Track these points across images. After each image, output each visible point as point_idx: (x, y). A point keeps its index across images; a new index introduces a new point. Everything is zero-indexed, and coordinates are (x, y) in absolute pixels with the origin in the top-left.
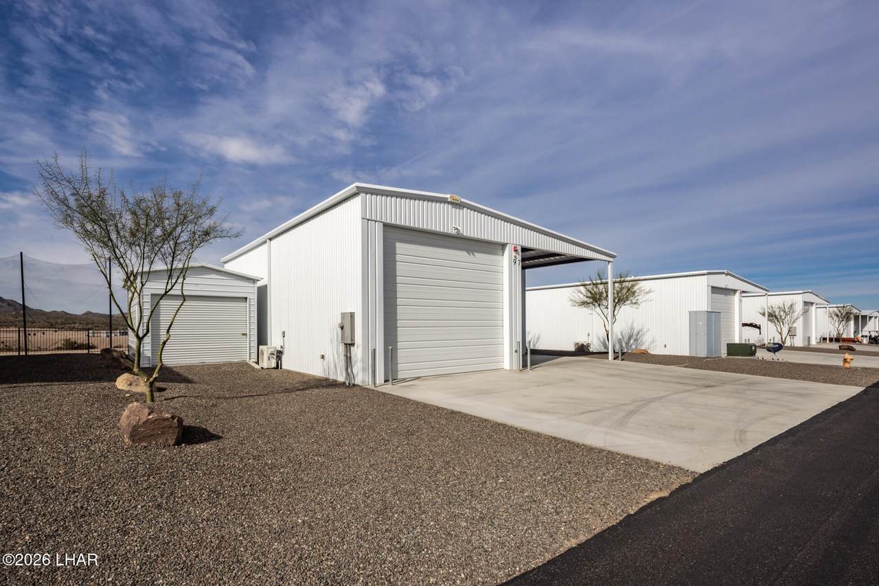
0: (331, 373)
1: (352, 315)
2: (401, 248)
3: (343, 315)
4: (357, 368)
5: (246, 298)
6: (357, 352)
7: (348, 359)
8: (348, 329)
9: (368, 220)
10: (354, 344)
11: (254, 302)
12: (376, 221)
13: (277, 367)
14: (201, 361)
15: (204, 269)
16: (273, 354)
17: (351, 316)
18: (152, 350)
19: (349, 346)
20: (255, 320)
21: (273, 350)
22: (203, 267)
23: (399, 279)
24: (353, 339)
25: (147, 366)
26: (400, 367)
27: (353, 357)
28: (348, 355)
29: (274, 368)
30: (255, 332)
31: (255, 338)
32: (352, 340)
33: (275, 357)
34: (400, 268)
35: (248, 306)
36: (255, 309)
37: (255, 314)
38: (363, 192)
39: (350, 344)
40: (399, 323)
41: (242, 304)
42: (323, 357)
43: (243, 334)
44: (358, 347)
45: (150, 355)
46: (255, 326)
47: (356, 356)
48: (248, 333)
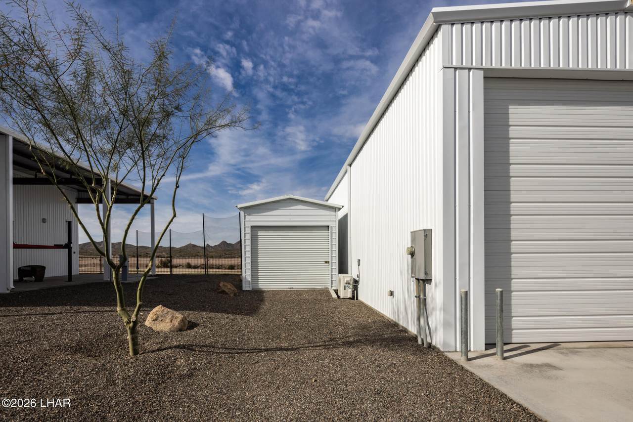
0: (401, 317)
1: (427, 234)
2: (518, 114)
3: (414, 234)
4: (436, 319)
5: (329, 226)
6: (436, 293)
7: (422, 302)
8: (420, 256)
9: (456, 69)
10: (431, 280)
11: (336, 230)
12: (470, 69)
13: (353, 298)
14: (290, 287)
15: (291, 201)
16: (349, 283)
17: (426, 236)
18: (252, 275)
19: (424, 282)
20: (336, 248)
21: (349, 279)
22: (290, 199)
23: (514, 170)
24: (428, 271)
25: (248, 289)
26: (516, 322)
27: (429, 300)
28: (422, 296)
29: (350, 298)
30: (336, 260)
31: (336, 266)
32: (426, 273)
33: (351, 286)
34: (517, 150)
35: (330, 234)
36: (336, 237)
37: (336, 242)
38: (446, 22)
39: (424, 281)
40: (515, 246)
41: (325, 233)
42: (391, 293)
43: (326, 262)
44: (436, 285)
45: (250, 280)
46: (336, 254)
47: (433, 299)
48: (330, 261)
